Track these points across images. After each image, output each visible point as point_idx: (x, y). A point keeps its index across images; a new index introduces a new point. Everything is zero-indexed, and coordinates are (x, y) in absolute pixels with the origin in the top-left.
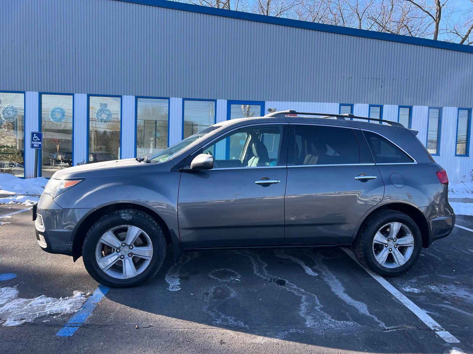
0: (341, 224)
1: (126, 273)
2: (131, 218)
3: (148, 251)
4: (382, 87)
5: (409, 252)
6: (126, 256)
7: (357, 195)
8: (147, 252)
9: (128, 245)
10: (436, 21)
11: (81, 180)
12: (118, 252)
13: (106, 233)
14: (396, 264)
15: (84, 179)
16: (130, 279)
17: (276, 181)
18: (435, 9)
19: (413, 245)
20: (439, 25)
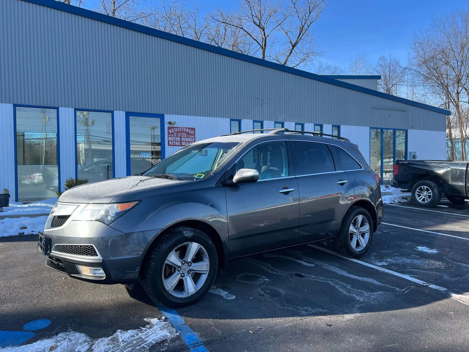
0: (330, 221)
1: (188, 291)
2: (192, 234)
3: (206, 264)
4: (261, 105)
5: (367, 236)
6: (186, 274)
7: (340, 195)
8: (205, 266)
9: (187, 263)
10: (263, 48)
11: (137, 202)
12: (179, 271)
13: (171, 253)
14: (361, 247)
15: (141, 201)
16: (192, 296)
17: (293, 189)
18: (261, 39)
19: (369, 231)
20: (265, 52)
